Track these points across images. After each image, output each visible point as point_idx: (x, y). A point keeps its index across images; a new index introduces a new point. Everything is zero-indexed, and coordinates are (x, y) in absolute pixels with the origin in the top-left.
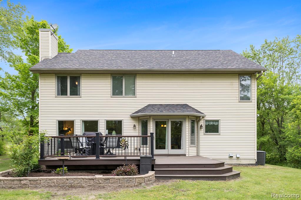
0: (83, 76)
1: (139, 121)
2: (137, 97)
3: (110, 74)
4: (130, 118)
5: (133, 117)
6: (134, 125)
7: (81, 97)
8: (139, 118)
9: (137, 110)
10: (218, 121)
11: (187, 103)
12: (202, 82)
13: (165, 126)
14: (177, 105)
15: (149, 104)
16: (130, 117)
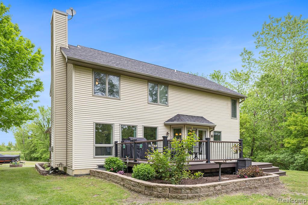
0: (122, 77)
1: (170, 129)
2: (169, 106)
3: (147, 80)
4: (164, 126)
5: (166, 125)
6: (167, 133)
7: (120, 100)
8: (170, 126)
9: (169, 119)
10: (220, 132)
11: (203, 116)
12: (212, 100)
13: (180, 134)
14: (198, 117)
15: (178, 113)
16: (164, 124)
